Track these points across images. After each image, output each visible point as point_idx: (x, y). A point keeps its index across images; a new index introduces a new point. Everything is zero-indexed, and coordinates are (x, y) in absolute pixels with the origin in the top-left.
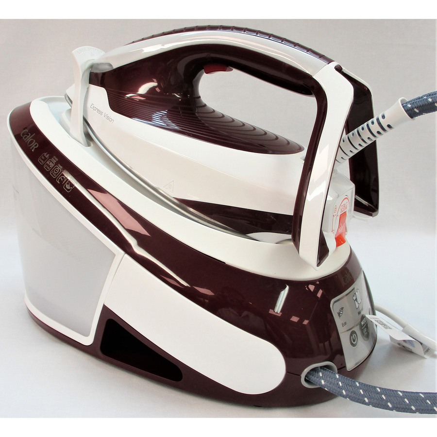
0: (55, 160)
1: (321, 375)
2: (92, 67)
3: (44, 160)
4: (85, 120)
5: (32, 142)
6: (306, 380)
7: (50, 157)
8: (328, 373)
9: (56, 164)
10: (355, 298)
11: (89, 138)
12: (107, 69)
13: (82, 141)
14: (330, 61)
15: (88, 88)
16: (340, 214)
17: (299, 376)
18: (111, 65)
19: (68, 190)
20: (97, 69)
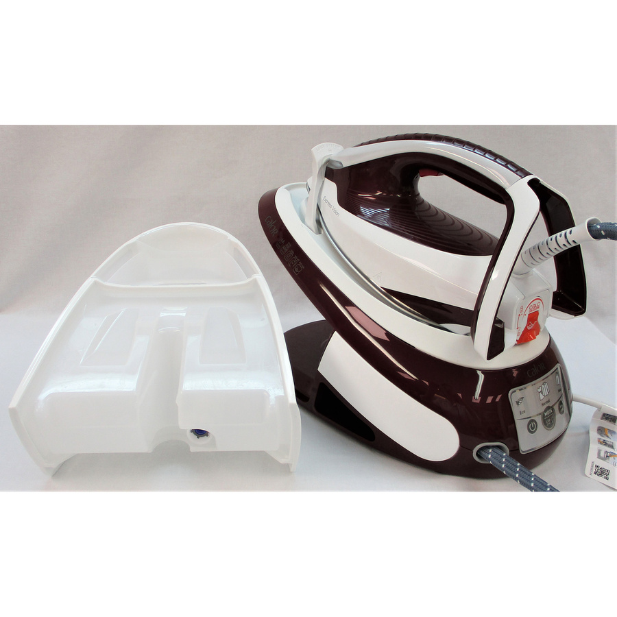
0: (289, 245)
1: (490, 451)
2: (329, 161)
3: (281, 245)
4: (318, 209)
5: (273, 227)
6: (477, 455)
7: (285, 243)
8: (498, 451)
9: (290, 249)
10: (539, 390)
11: (319, 224)
12: (338, 166)
13: (314, 229)
14: (527, 174)
15: (323, 182)
16: (528, 313)
17: (472, 450)
18: (341, 164)
19: (297, 273)
20: (332, 165)
